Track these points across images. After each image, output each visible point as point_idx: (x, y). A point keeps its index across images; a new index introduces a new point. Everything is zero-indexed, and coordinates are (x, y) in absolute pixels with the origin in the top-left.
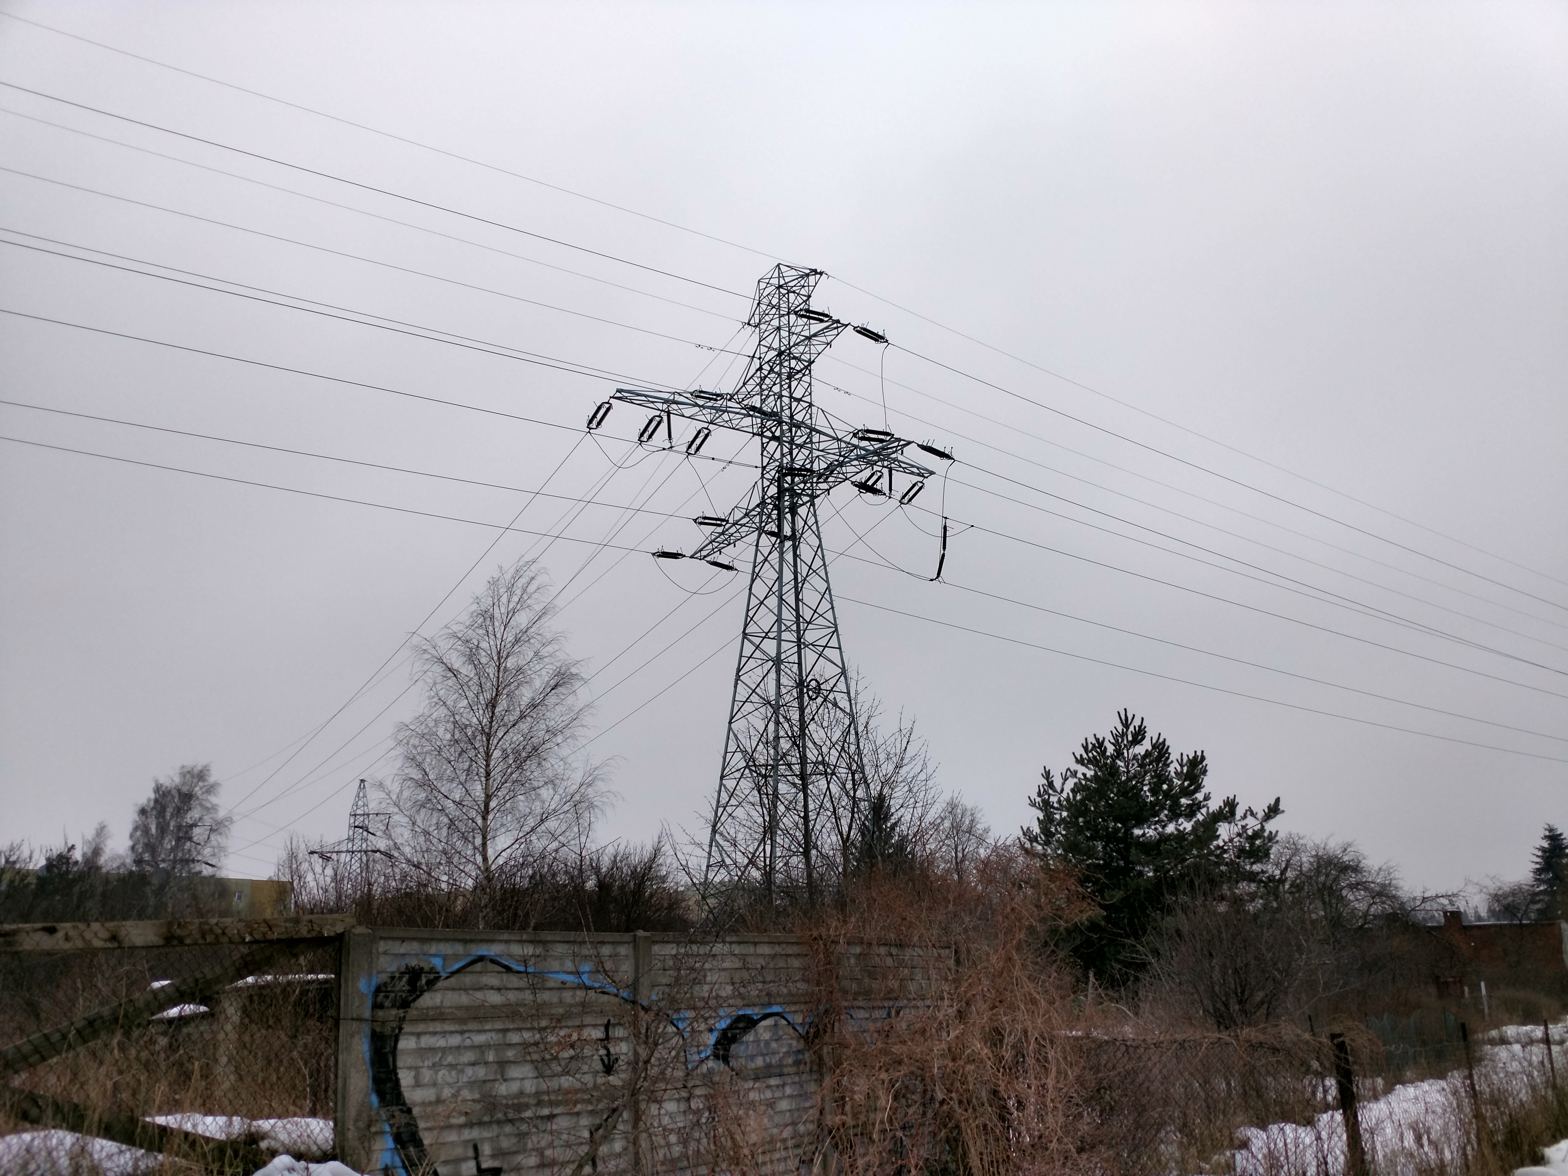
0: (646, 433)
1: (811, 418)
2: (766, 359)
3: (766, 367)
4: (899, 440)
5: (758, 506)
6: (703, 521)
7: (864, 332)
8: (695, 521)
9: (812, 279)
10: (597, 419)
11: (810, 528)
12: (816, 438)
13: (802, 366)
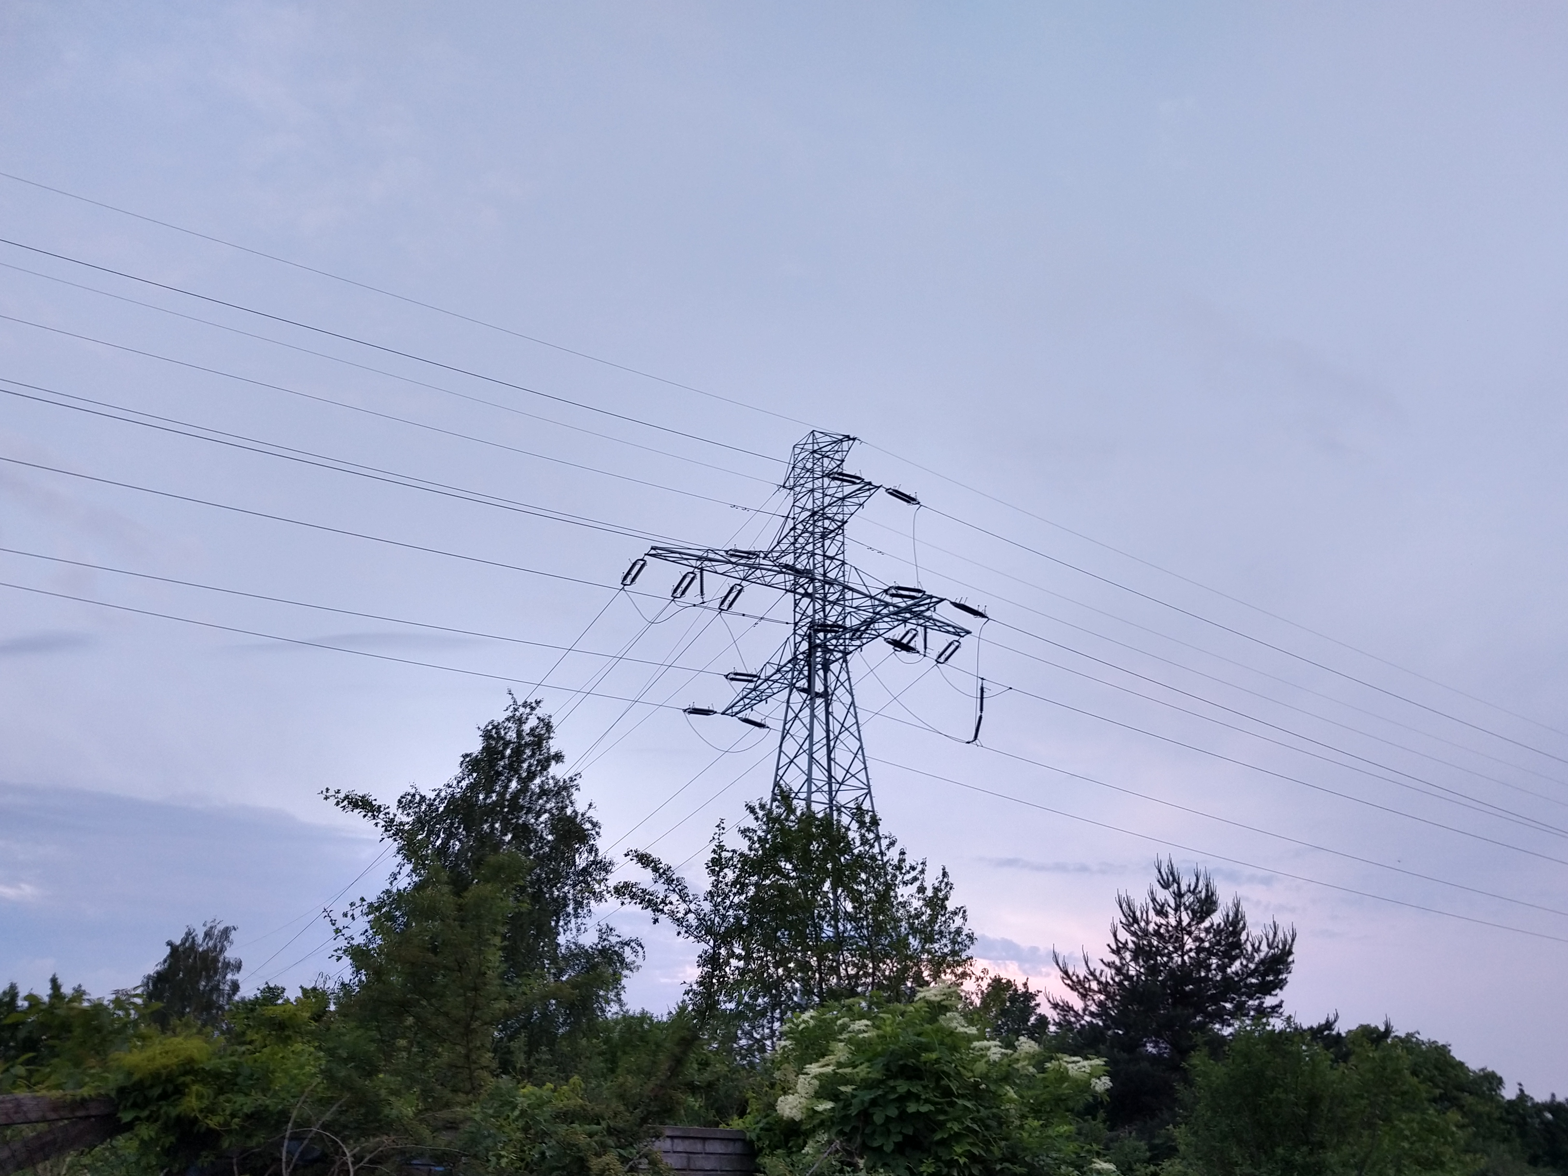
0: (680, 591)
1: (844, 576)
2: (800, 519)
3: (800, 526)
4: (931, 597)
5: (789, 662)
6: (734, 677)
7: (896, 494)
8: (726, 676)
9: (845, 446)
10: (630, 576)
11: (842, 684)
12: (849, 595)
13: (836, 526)
